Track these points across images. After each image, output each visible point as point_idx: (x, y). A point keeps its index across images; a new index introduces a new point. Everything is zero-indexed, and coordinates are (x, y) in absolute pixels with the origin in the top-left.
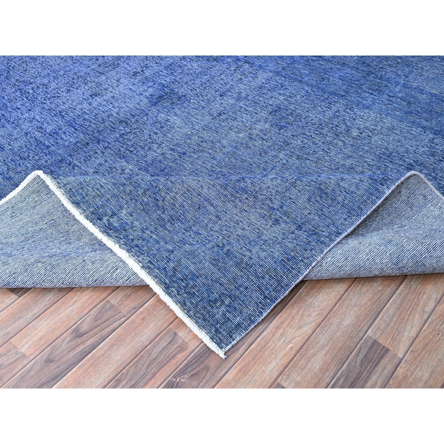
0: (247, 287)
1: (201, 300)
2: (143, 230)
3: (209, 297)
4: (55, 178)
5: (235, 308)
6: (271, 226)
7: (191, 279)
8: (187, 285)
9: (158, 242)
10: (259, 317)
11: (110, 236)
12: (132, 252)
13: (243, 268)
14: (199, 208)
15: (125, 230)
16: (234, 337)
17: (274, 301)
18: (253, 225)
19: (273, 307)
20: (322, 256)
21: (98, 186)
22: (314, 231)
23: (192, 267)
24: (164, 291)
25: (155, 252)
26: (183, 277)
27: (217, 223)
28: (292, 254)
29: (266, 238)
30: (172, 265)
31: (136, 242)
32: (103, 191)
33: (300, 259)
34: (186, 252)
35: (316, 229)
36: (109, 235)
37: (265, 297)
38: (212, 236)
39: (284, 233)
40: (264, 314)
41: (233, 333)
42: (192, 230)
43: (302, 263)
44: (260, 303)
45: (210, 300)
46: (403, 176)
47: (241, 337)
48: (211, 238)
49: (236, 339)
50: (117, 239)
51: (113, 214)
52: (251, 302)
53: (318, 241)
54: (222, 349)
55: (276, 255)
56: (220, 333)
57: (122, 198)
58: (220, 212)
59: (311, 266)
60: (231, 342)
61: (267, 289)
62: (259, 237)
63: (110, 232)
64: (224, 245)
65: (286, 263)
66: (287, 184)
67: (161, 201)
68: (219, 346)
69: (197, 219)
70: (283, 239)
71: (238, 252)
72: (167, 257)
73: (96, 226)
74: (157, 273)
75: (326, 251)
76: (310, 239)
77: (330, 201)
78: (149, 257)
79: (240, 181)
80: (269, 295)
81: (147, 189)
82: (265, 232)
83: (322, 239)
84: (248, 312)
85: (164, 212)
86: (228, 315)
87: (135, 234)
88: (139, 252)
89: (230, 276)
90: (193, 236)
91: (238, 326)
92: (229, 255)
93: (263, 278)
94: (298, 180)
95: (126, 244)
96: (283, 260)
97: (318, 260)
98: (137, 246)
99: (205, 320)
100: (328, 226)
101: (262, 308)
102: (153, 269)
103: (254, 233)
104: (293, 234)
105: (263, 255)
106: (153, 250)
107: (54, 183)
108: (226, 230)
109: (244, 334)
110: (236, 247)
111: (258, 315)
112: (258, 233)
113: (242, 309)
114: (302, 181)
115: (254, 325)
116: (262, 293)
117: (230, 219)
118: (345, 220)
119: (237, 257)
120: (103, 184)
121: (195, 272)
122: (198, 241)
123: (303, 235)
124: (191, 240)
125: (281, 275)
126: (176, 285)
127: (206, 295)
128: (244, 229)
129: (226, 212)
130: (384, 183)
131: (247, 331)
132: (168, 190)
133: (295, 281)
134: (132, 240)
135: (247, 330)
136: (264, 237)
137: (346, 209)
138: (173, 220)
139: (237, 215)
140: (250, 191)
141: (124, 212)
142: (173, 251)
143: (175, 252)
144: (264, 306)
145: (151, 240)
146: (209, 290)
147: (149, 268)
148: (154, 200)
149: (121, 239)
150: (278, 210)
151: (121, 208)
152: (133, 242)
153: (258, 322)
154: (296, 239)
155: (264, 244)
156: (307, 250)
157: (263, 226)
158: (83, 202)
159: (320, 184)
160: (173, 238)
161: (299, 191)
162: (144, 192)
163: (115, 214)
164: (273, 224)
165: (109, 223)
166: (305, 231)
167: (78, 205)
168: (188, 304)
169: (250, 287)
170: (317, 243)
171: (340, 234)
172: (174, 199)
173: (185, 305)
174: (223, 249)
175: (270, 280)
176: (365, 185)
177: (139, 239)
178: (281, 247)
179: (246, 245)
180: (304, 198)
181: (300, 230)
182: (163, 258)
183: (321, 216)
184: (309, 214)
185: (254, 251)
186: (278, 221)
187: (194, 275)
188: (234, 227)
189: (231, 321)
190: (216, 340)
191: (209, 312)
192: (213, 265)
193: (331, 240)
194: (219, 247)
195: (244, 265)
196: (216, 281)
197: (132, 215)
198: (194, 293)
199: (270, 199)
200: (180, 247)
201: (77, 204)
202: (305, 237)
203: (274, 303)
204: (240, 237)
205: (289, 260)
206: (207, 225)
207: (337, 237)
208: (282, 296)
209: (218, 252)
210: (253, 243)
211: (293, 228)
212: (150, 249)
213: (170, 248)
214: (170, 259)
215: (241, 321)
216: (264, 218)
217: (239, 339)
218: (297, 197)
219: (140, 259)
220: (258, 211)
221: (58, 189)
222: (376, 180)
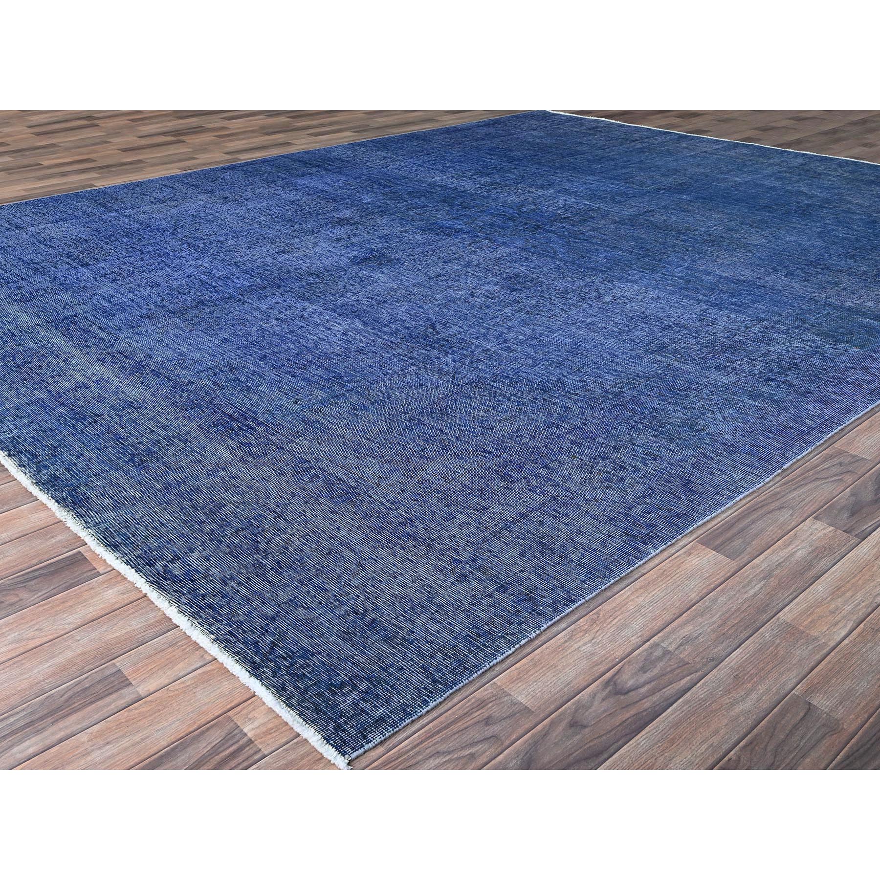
0: (402, 668)
1: (315, 684)
2: (224, 581)
3: (330, 679)
4: (81, 516)
5: (378, 696)
6: (453, 584)
7: (301, 657)
8: (292, 665)
9: (248, 601)
10: (422, 707)
11: (164, 590)
12: (201, 617)
13: (398, 644)
14: (329, 553)
15: (192, 580)
16: (370, 738)
17: (451, 686)
18: (421, 580)
19: (448, 693)
20: (538, 632)
21: (156, 524)
22: (528, 595)
23: (305, 643)
24: (249, 672)
25: (241, 619)
26: (287, 654)
27: (358, 574)
28: (486, 628)
29: (443, 601)
30: (269, 638)
31: (208, 600)
32: (163, 530)
33: (500, 634)
34: (297, 620)
35: (531, 592)
36: (161, 588)
37: (435, 681)
38: (348, 594)
39: (474, 596)
40: (430, 704)
41: (369, 732)
42: (312, 584)
43: (502, 640)
44: (425, 688)
45: (332, 684)
46: (681, 534)
47: (383, 738)
48: (344, 599)
49: (375, 741)
50: (177, 595)
51: (176, 558)
52: (407, 687)
53: (534, 611)
54: (344, 756)
55: (457, 629)
56: (344, 731)
57: (195, 538)
58: (365, 559)
59: (518, 643)
60: (364, 746)
61: (439, 671)
62: (430, 599)
63: (165, 583)
64: (366, 610)
65: (475, 640)
66: (486, 534)
67: (263, 544)
68: (339, 751)
69: (323, 567)
70: (473, 605)
71: (390, 623)
72: (262, 628)
73: (141, 574)
74: (241, 648)
75: (545, 626)
76: (519, 608)
77: (557, 559)
78: (231, 626)
79: (405, 525)
80: (441, 678)
81: (242, 528)
82: (441, 591)
83: (541, 608)
84: (401, 701)
85: (266, 557)
86: (362, 705)
87: (210, 587)
88: (213, 618)
89: (371, 654)
90: (313, 593)
91: (382, 720)
92: (373, 628)
93: (432, 657)
94: (506, 529)
95: (190, 604)
96: (469, 635)
97: (532, 637)
98: (210, 606)
99: (317, 710)
100: (552, 589)
101: (428, 696)
102: (235, 643)
103: (422, 593)
104: (490, 597)
105: (433, 628)
106: (238, 615)
107: (79, 523)
108: (373, 586)
109: (390, 733)
110: (387, 615)
111: (419, 705)
112: (429, 592)
113: (390, 697)
114: (510, 531)
115: (411, 719)
116: (429, 675)
117: (382, 569)
118: (584, 582)
119: (387, 630)
120: (164, 522)
121: (310, 648)
122: (321, 603)
123: (507, 600)
124: (308, 600)
125: (465, 654)
126: (272, 664)
127: (325, 677)
128: (404, 585)
129: (375, 560)
130: (647, 541)
131: (397, 729)
132: (278, 530)
133: (490, 662)
134: (203, 596)
135: (397, 727)
136: (438, 600)
137: (585, 568)
138: (280, 567)
139: (394, 565)
140: (422, 538)
141: (196, 555)
142: (275, 619)
143: (278, 621)
144: (432, 693)
145: (237, 598)
146: (332, 671)
147: (227, 641)
148: (250, 542)
149: (184, 594)
150: (467, 563)
151: (192, 550)
152: (204, 599)
153: (419, 714)
154: (495, 606)
155: (437, 611)
156: (512, 623)
157: (439, 582)
158: (125, 544)
159: (543, 537)
160: (277, 595)
161: (506, 543)
162: (236, 532)
163: (179, 558)
164: (457, 580)
165: (165, 570)
166: (512, 595)
167: (116, 548)
168: (290, 688)
169: (408, 668)
170: (530, 613)
171: (573, 601)
172: (288, 541)
173: (284, 689)
174: (364, 618)
175: (445, 659)
176: (617, 542)
177: (215, 595)
178: (468, 617)
179: (405, 612)
180: (515, 552)
181: (504, 592)
182: (256, 628)
183: (541, 575)
184: (521, 571)
185: (418, 621)
186: (466, 577)
187: (306, 651)
188: (388, 582)
189: (367, 714)
190: (335, 742)
191: (326, 701)
192: (344, 639)
193: (556, 610)
194: (357, 614)
195: (398, 641)
196: (346, 660)
197: (209, 560)
198: (304, 674)
199: (455, 550)
200: (287, 612)
201: (114, 547)
202: (510, 603)
203: (451, 689)
204: (396, 598)
205: (479, 635)
206: (339, 577)
207: (567, 606)
208: (467, 680)
209: (355, 622)
210: (418, 610)
211: (491, 588)
212: (232, 612)
213: (270, 612)
214: (267, 631)
215: (386, 714)
216: (441, 571)
217: (379, 740)
218: (501, 551)
219: (213, 628)
220: (433, 562)
221: (85, 529)
222: (635, 537)
